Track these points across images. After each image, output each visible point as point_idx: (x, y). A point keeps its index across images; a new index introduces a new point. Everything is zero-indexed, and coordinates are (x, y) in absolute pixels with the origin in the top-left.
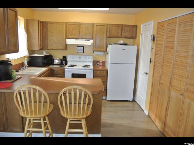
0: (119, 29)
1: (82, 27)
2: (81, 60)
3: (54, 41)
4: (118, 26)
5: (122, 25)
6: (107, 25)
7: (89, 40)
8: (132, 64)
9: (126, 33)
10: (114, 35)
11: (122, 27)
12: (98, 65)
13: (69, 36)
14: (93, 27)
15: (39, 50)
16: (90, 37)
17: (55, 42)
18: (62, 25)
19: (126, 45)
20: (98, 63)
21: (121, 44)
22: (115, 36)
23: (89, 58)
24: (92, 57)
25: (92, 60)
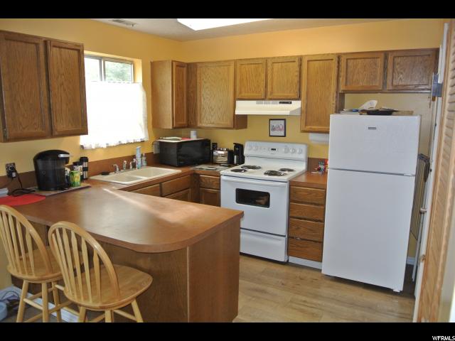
0: (376, 64)
1: (273, 69)
2: (276, 154)
3: (211, 107)
4: (372, 55)
5: (386, 53)
6: (339, 56)
7: (291, 103)
8: (402, 175)
9: (401, 76)
10: (361, 84)
11: (386, 58)
12: (319, 170)
13: (244, 94)
14: (300, 65)
15: (174, 128)
16: (292, 95)
17: (212, 110)
18: (226, 67)
19: (388, 113)
20: (322, 167)
21: (370, 113)
22: (363, 86)
23: (294, 151)
24: (304, 147)
25: (303, 156)
